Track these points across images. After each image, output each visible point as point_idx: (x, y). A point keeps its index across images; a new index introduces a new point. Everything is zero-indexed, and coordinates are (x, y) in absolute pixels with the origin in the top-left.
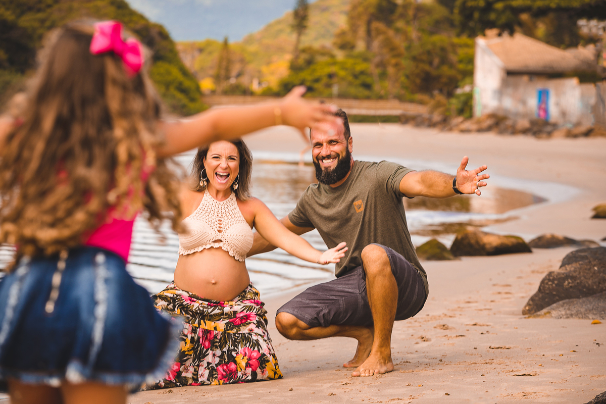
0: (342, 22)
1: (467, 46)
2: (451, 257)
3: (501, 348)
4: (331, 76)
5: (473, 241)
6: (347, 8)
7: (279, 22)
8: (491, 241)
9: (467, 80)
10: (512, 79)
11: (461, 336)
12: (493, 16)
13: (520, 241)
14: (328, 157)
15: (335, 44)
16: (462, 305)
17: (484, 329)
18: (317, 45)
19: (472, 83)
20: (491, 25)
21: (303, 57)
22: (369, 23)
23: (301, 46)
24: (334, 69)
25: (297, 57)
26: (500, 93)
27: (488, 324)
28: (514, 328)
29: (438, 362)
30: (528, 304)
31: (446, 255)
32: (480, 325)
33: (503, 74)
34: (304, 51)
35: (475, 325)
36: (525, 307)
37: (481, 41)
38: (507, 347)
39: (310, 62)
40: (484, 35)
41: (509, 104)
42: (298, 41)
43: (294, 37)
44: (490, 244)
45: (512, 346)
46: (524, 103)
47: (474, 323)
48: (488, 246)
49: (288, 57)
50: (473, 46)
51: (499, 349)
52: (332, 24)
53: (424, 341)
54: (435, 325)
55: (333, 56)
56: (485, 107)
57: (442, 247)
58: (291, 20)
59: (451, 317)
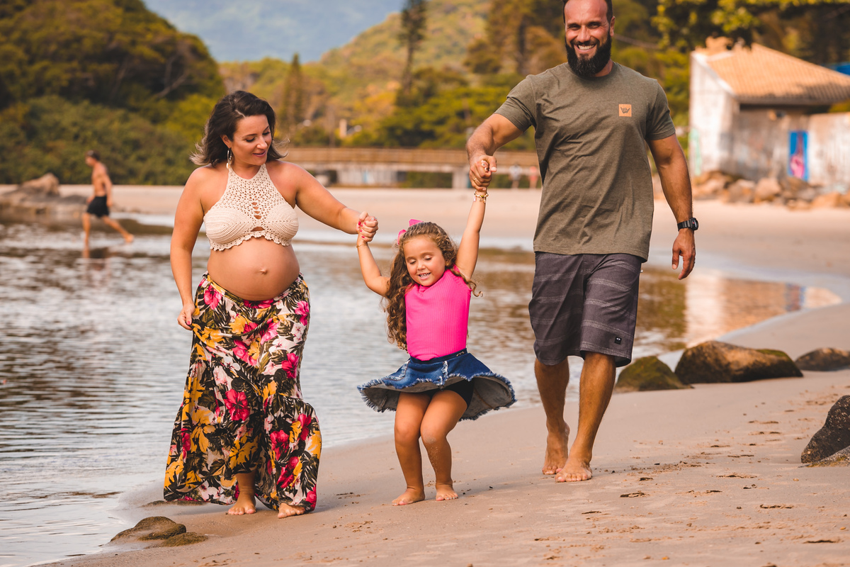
0: (478, 29)
1: (676, 64)
2: (678, 384)
3: (779, 507)
4: (462, 114)
5: (710, 360)
6: (486, 7)
7: (378, 31)
8: (740, 359)
9: (679, 117)
10: (749, 116)
11: (715, 491)
12: (717, 18)
13: (784, 358)
14: (586, 43)
15: (467, 64)
16: (707, 451)
17: (749, 482)
18: (438, 66)
19: (687, 123)
20: (718, 31)
21: (421, 84)
22: (521, 30)
23: (415, 69)
24: (466, 103)
25: (410, 85)
26: (730, 138)
27: (753, 475)
28: (794, 480)
29: (684, 526)
30: (810, 446)
31: (670, 381)
32: (741, 477)
33: (737, 108)
34: (418, 75)
35: (732, 476)
36: (806, 450)
37: (700, 57)
38: (788, 505)
39: (429, 93)
40: (705, 46)
41: (744, 154)
42: (410, 59)
43: (403, 53)
44: (737, 363)
45: (795, 504)
46: (769, 154)
47: (731, 474)
48: (734, 367)
49: (394, 85)
50: (686, 65)
51: (776, 509)
52: (462, 32)
55: (464, 83)
56: (707, 160)
57: (663, 368)
58: (398, 26)
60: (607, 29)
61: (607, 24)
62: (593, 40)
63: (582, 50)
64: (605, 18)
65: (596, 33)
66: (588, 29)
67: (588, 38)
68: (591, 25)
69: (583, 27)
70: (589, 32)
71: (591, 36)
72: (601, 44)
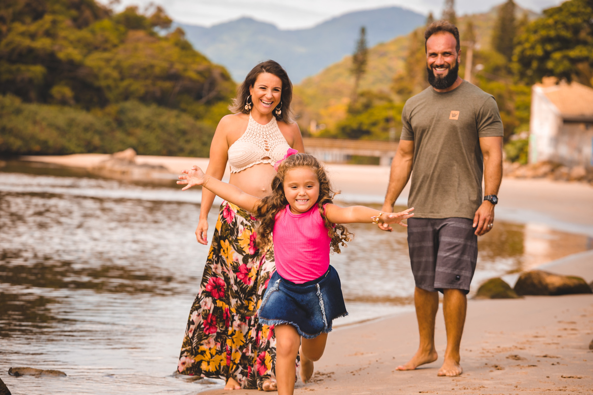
0: (400, 67)
1: (523, 93)
2: (515, 295)
3: (573, 377)
4: (388, 120)
5: (536, 281)
6: (405, 53)
7: (337, 66)
8: (554, 281)
9: (524, 127)
10: (569, 127)
11: (534, 366)
12: (550, 65)
13: (582, 283)
14: (441, 66)
15: (392, 88)
16: (531, 339)
17: (555, 361)
18: (375, 89)
19: (528, 130)
20: (550, 73)
21: (363, 100)
23: (360, 90)
24: (391, 113)
25: (355, 101)
26: (556, 140)
27: (558, 356)
28: (584, 360)
29: (513, 387)
31: (510, 293)
32: (550, 357)
33: (559, 122)
34: (362, 95)
35: (545, 356)
36: (592, 342)
37: (538, 89)
38: (579, 376)
39: (367, 106)
40: (541, 82)
41: (564, 151)
42: (357, 85)
43: (352, 81)
44: (553, 284)
45: (583, 376)
46: (579, 150)
47: (544, 354)
48: (550, 287)
49: (346, 101)
50: (529, 94)
51: (571, 379)
52: (390, 69)
53: (498, 369)
54: (507, 356)
55: (390, 101)
56: (540, 154)
57: (505, 286)
58: (350, 64)
59: (521, 349)
60: (456, 57)
61: (456, 54)
62: (446, 64)
63: (437, 71)
64: (455, 50)
65: (448, 59)
66: (443, 57)
67: (442, 63)
68: (445, 54)
69: (440, 55)
70: (443, 59)
71: (445, 62)
72: (451, 68)
